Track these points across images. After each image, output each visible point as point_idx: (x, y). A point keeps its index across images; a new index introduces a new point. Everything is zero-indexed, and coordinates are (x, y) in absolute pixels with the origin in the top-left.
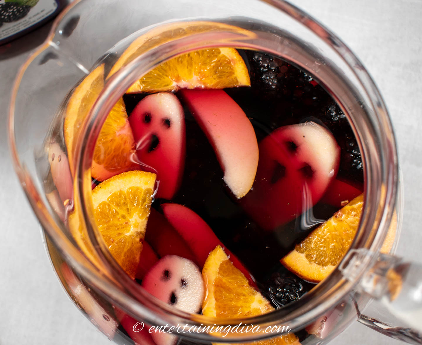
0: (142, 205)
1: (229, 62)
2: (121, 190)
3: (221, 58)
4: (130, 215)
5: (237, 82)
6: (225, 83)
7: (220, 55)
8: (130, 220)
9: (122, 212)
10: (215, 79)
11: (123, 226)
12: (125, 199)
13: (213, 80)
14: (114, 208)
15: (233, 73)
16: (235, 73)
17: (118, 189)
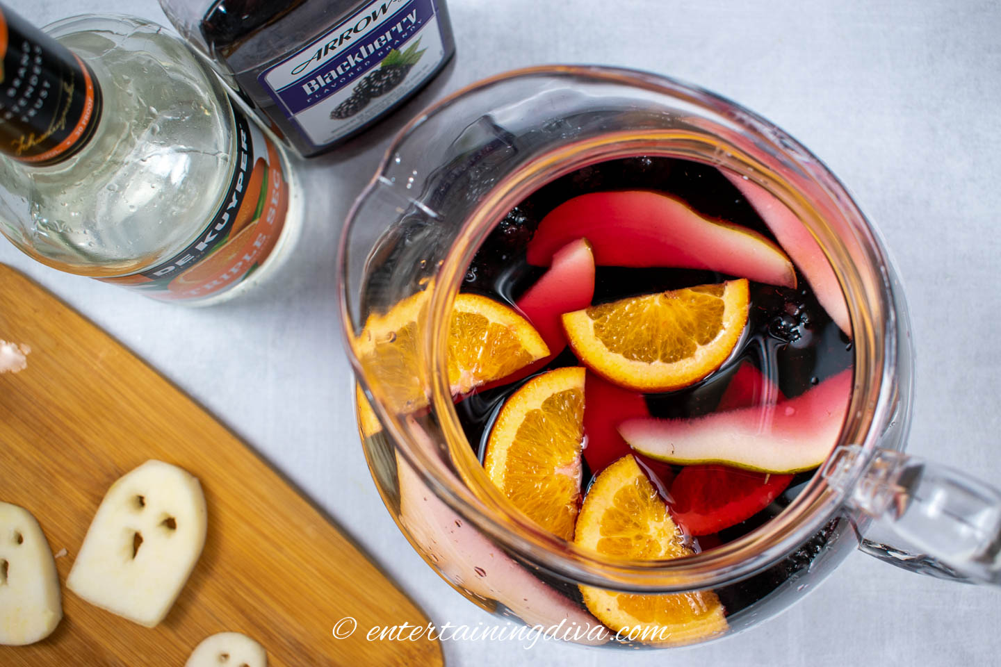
0: (647, 505)
1: (507, 332)
2: (606, 510)
3: (492, 329)
4: (645, 528)
5: (530, 356)
6: (512, 365)
7: (490, 325)
8: (649, 534)
9: (631, 533)
10: (495, 364)
11: (648, 549)
12: (622, 515)
13: (493, 367)
14: (616, 537)
15: (520, 346)
16: (522, 344)
17: (603, 511)
